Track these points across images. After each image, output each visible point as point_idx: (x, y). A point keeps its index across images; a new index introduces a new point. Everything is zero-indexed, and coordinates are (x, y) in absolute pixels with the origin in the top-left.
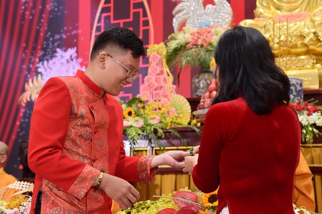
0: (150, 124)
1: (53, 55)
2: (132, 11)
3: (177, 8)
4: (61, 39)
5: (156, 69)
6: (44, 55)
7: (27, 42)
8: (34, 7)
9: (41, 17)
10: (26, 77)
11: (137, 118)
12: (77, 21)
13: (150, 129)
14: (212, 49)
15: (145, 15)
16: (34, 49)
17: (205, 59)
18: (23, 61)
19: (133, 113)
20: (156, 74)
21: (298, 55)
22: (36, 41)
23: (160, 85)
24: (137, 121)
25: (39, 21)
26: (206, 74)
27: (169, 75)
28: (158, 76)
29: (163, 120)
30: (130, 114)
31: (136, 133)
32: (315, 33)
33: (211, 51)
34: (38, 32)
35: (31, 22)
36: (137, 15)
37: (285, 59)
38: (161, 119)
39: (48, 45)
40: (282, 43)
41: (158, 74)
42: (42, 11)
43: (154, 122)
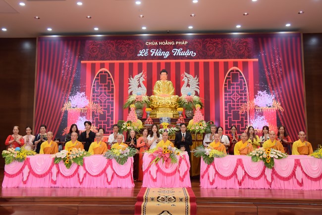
1: (75, 93)
2: (107, 81)
3: (130, 87)
4: (79, 88)
6: (72, 94)
7: (64, 88)
8: (67, 75)
9: (70, 79)
10: (64, 101)
11: (131, 127)
12: (86, 82)
15: (112, 83)
16: (67, 91)
17: (141, 106)
18: (63, 95)
19: (130, 125)
20: (133, 113)
22: (68, 88)
23: (134, 117)
25: (70, 81)
26: (139, 109)
29: (138, 127)
33: (142, 103)
34: (69, 85)
35: (66, 80)
36: (109, 83)
37: (164, 108)
39: (73, 90)
40: (163, 104)
42: (71, 77)
43: (136, 128)
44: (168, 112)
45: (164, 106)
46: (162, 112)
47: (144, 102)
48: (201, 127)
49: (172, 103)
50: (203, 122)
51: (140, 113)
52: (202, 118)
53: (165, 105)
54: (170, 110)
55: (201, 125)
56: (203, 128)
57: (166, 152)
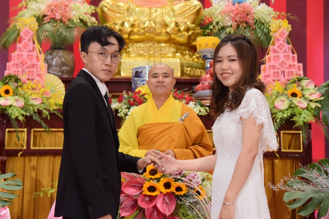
0: (32, 104)
5: (28, 45)
11: (17, 97)
13: (34, 110)
14: (73, 26)
17: (65, 36)
19: (11, 91)
20: (28, 50)
21: (159, 42)
23: (33, 63)
24: (17, 100)
26: (60, 51)
27: (40, 53)
28: (30, 53)
29: (45, 101)
30: (7, 92)
31: (19, 113)
32: (176, 23)
33: (71, 27)
37: (147, 45)
38: (43, 100)
40: (146, 29)
41: (30, 51)
43: (36, 103)
44: (162, 56)
45: (149, 38)
46: (141, 55)
47: (76, 21)
48: (296, 101)
49: (177, 24)
50: (304, 83)
51: (63, 64)
52: (297, 69)
53: (151, 30)
54: (170, 50)
55: (294, 95)
56: (305, 104)
57: (160, 186)
